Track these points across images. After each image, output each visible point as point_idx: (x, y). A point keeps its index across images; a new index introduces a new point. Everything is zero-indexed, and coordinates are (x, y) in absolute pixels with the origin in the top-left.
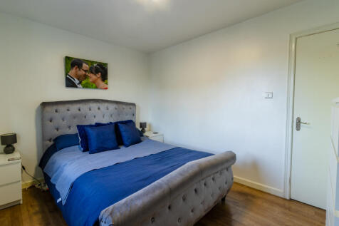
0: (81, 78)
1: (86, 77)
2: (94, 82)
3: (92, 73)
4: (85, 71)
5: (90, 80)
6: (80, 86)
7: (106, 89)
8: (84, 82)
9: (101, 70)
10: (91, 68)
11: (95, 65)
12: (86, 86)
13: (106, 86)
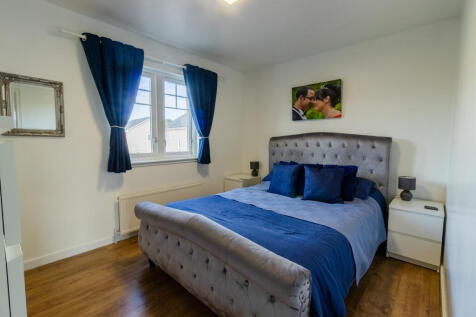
0: (305, 109)
1: (311, 105)
2: (320, 110)
3: (318, 98)
4: (310, 99)
5: (316, 108)
6: (304, 118)
7: (340, 116)
8: (308, 113)
9: (330, 92)
10: (317, 94)
11: (322, 87)
12: (311, 118)
13: (338, 113)
